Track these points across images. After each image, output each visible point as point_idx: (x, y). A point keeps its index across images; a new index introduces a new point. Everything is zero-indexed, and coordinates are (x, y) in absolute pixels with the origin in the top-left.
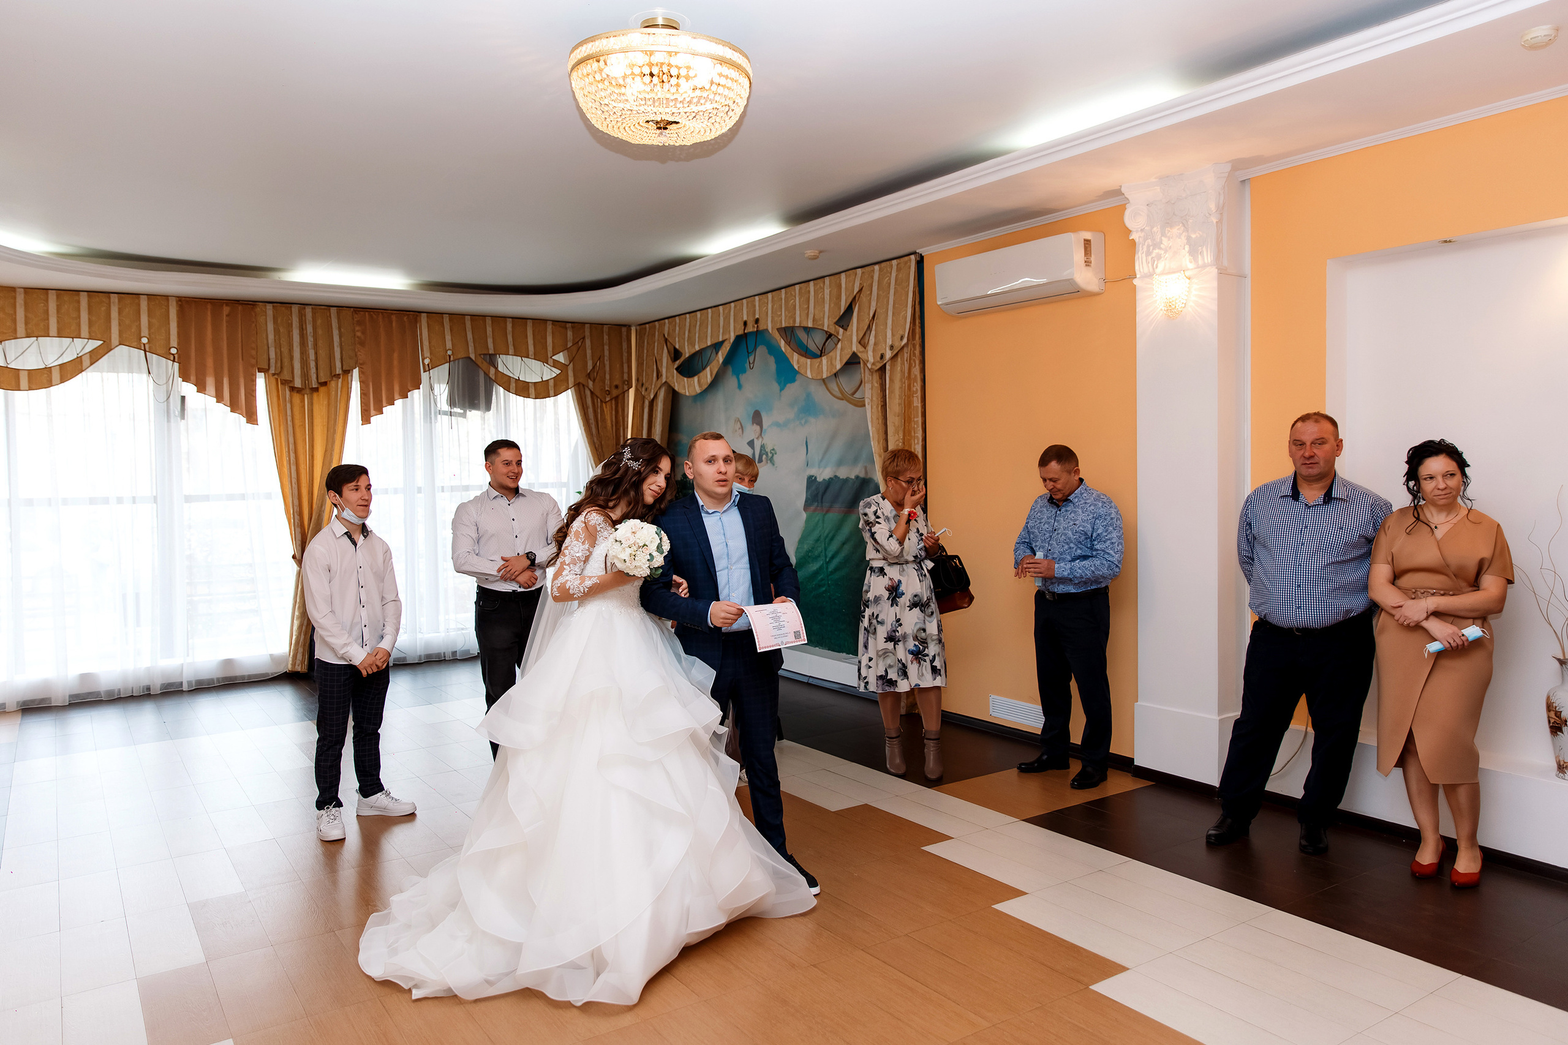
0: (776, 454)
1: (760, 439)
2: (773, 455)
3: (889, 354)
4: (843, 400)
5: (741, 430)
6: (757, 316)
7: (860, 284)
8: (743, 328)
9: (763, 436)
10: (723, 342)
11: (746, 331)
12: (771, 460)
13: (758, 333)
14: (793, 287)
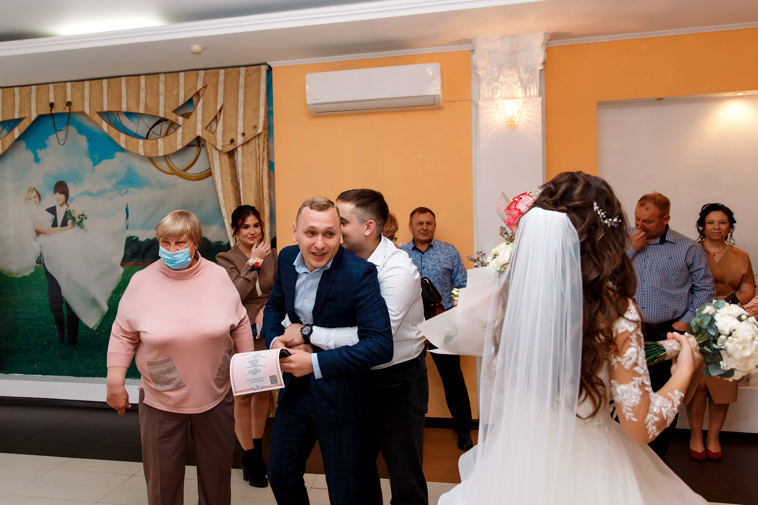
0: (86, 218)
1: (65, 207)
2: (82, 219)
3: (240, 140)
4: (173, 174)
5: (37, 198)
6: (69, 99)
7: (204, 83)
8: (50, 109)
9: (68, 203)
10: (20, 120)
11: (53, 112)
12: (80, 224)
13: (69, 115)
14: (118, 79)
